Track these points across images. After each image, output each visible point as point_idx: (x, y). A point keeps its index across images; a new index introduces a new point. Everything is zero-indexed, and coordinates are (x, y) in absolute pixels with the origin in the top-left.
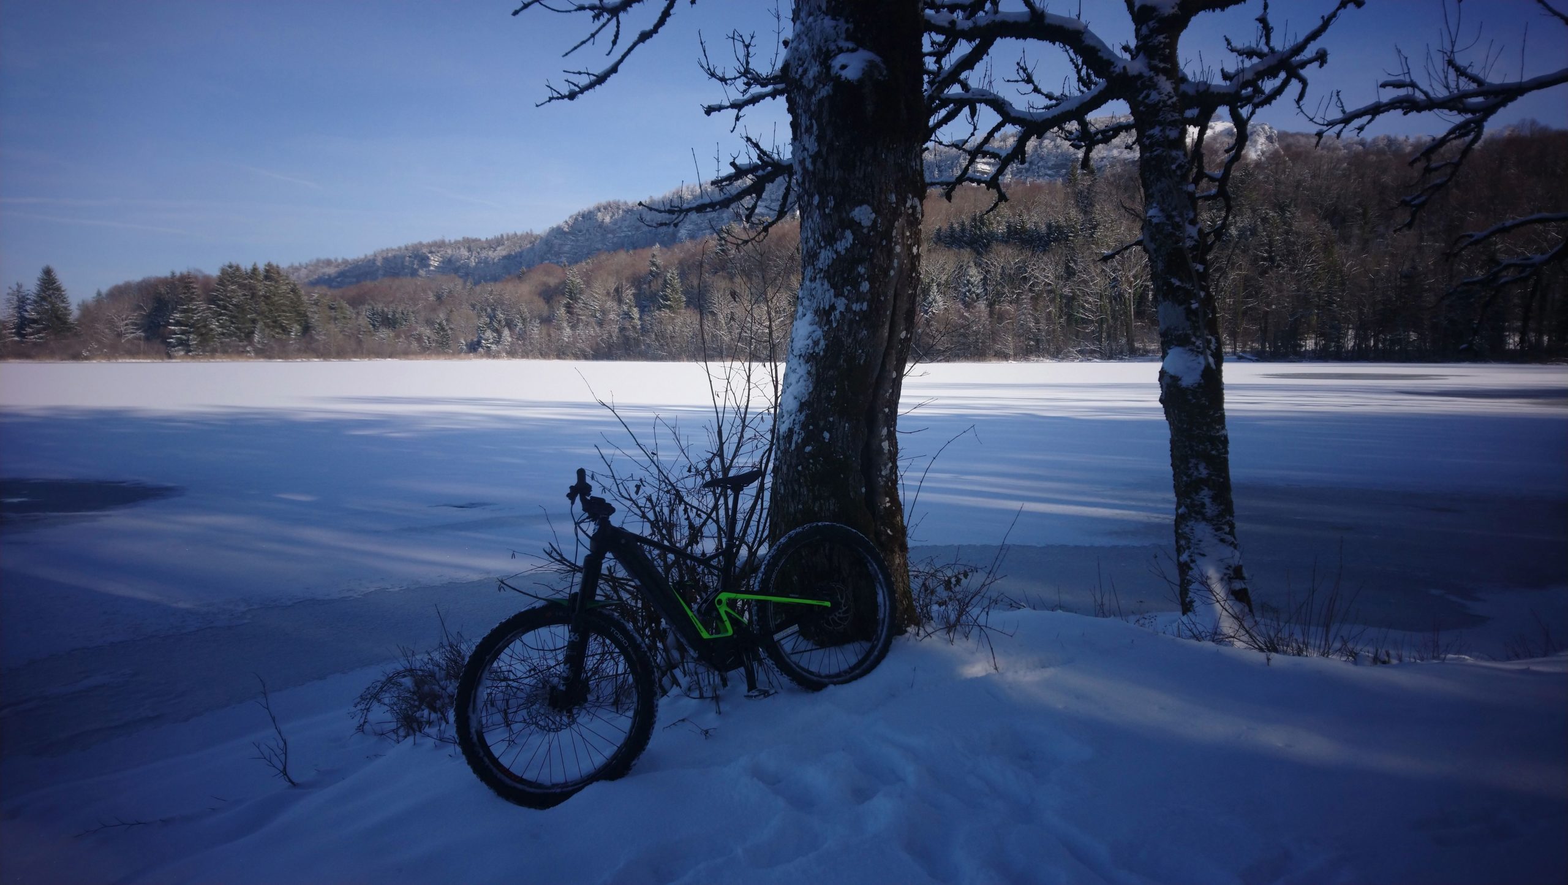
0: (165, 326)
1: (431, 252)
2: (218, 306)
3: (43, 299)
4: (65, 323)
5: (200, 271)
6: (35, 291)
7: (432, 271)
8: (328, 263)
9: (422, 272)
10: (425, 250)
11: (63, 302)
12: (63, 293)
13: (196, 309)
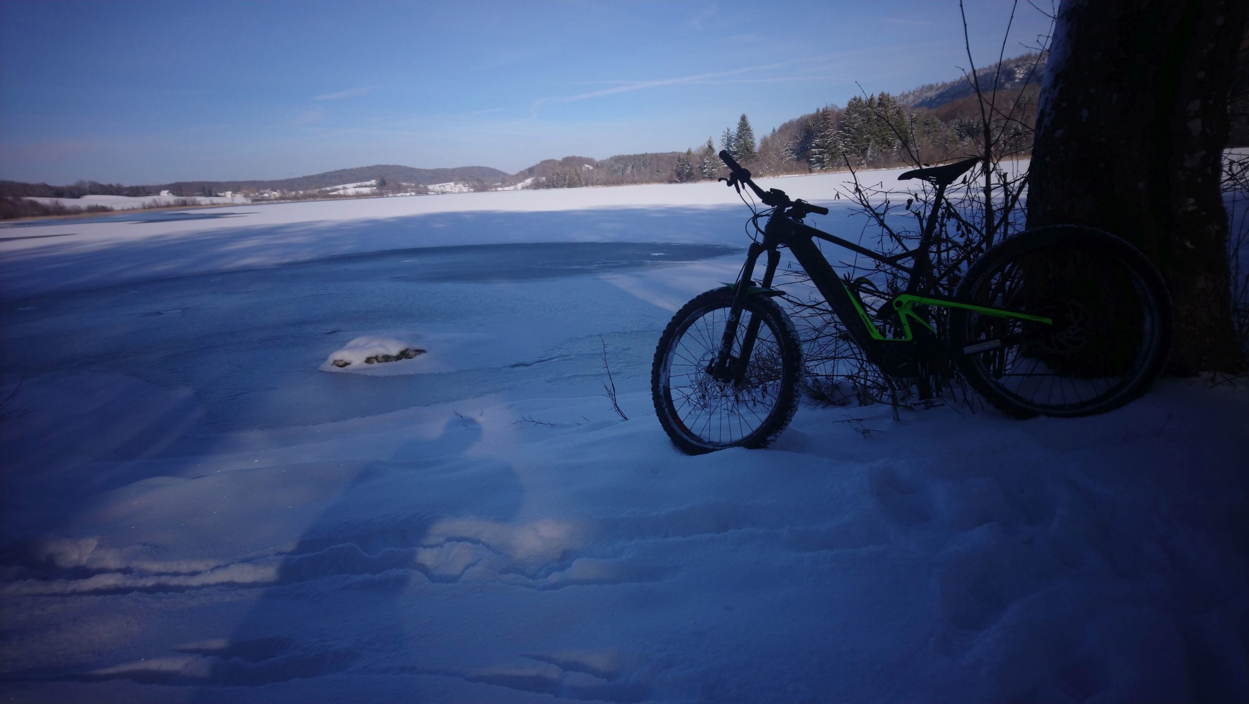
0: (810, 149)
1: (1017, 66)
2: (844, 131)
3: (740, 137)
4: (751, 153)
5: (836, 106)
6: (736, 133)
7: (1018, 83)
8: (931, 88)
9: (1008, 86)
10: (1012, 65)
11: (751, 138)
12: (751, 132)
13: (830, 134)
